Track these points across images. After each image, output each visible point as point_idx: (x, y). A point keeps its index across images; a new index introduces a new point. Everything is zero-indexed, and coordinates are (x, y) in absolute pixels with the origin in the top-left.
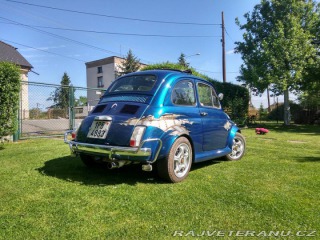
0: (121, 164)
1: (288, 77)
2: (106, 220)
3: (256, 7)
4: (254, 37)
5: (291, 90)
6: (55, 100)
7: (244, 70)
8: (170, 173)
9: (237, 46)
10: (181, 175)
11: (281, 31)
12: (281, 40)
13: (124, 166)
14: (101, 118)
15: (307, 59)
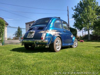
0: (38, 46)
1: (89, 25)
2: (34, 60)
3: (78, 4)
4: (78, 13)
5: (90, 29)
6: (16, 35)
7: (75, 23)
8: (55, 49)
9: (73, 16)
10: (58, 50)
11: (86, 11)
12: (86, 14)
13: (39, 47)
14: (31, 31)
15: (94, 19)
